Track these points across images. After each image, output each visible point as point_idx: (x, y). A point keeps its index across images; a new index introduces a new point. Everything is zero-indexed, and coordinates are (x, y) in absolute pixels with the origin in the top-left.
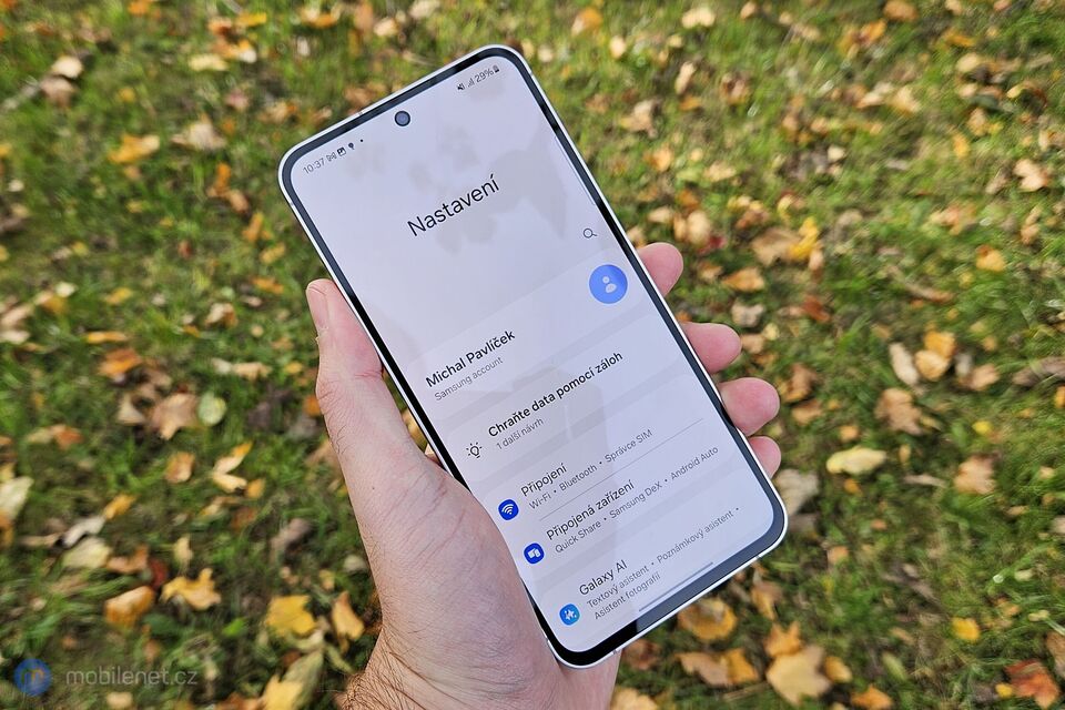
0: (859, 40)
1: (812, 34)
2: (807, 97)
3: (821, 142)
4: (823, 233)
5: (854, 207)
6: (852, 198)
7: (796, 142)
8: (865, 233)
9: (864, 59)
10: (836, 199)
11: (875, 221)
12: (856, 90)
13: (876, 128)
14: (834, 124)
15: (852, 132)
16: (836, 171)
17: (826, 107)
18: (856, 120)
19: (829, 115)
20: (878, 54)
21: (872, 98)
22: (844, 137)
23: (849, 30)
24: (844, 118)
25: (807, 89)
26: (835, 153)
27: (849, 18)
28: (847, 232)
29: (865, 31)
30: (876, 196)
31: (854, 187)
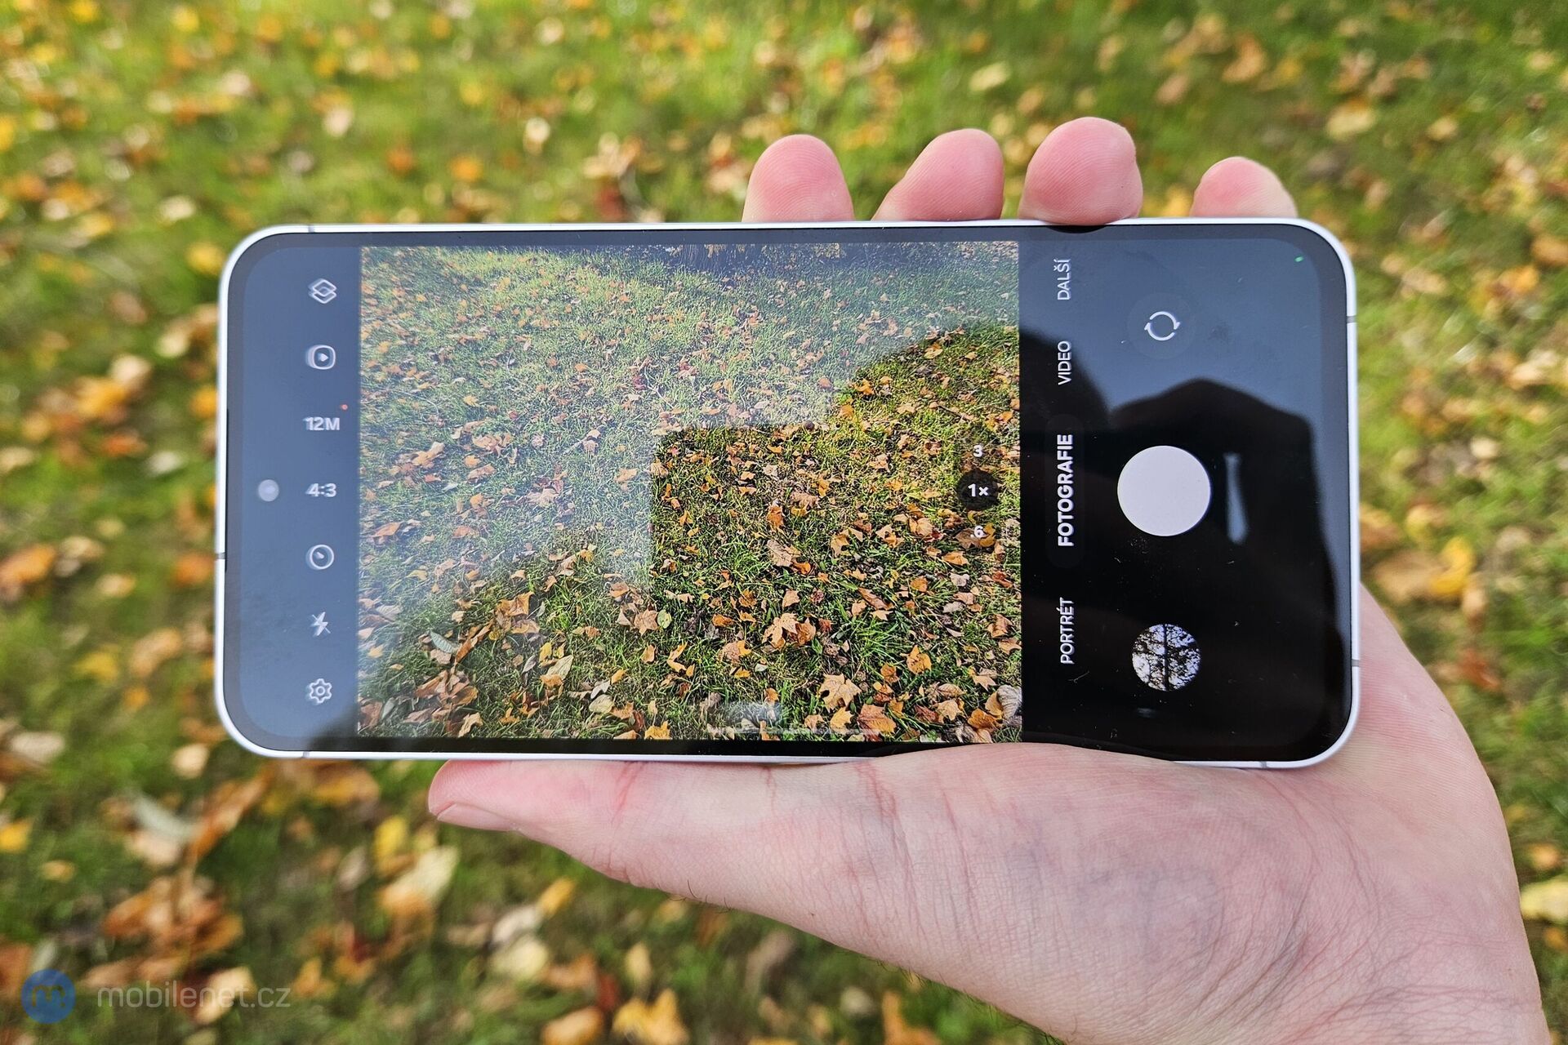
0: (1499, 292)
1: (1433, 285)
2: (1433, 370)
3: (1461, 433)
4: (1479, 563)
5: (1518, 523)
6: (1512, 511)
7: (1424, 431)
8: (1538, 562)
9: (1510, 318)
10: (1489, 512)
11: (1551, 543)
12: (1502, 360)
13: (1538, 413)
15: (1505, 419)
16: (1486, 474)
17: (1463, 384)
18: (1507, 403)
20: (1534, 312)
21: (1527, 373)
22: (1494, 426)
23: (1484, 278)
24: (1489, 398)
26: (1483, 448)
27: (1482, 261)
28: (1512, 561)
29: (1506, 279)
30: (1548, 509)
31: (1515, 496)
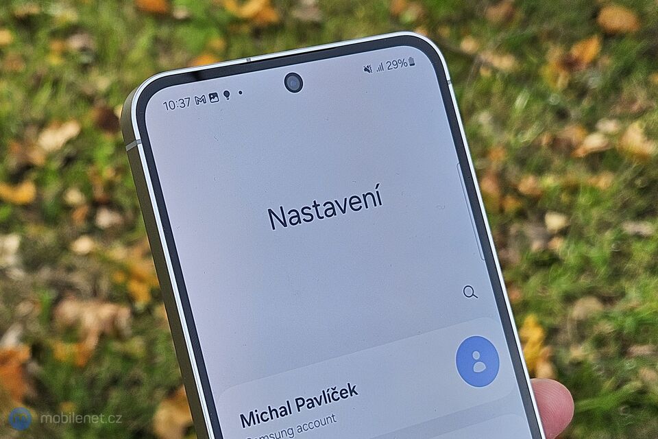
0: (569, 64)
3: (534, 208)
4: (551, 335)
8: (607, 327)
9: (579, 90)
10: (564, 284)
11: (620, 307)
12: (572, 132)
13: (605, 181)
14: (549, 181)
15: (574, 190)
16: (558, 245)
17: (536, 159)
18: (578, 174)
19: (540, 171)
20: (595, 81)
21: (594, 142)
22: (565, 198)
23: (555, 53)
24: (562, 172)
27: (552, 36)
28: (582, 330)
29: (576, 51)
30: (616, 274)
31: (585, 266)
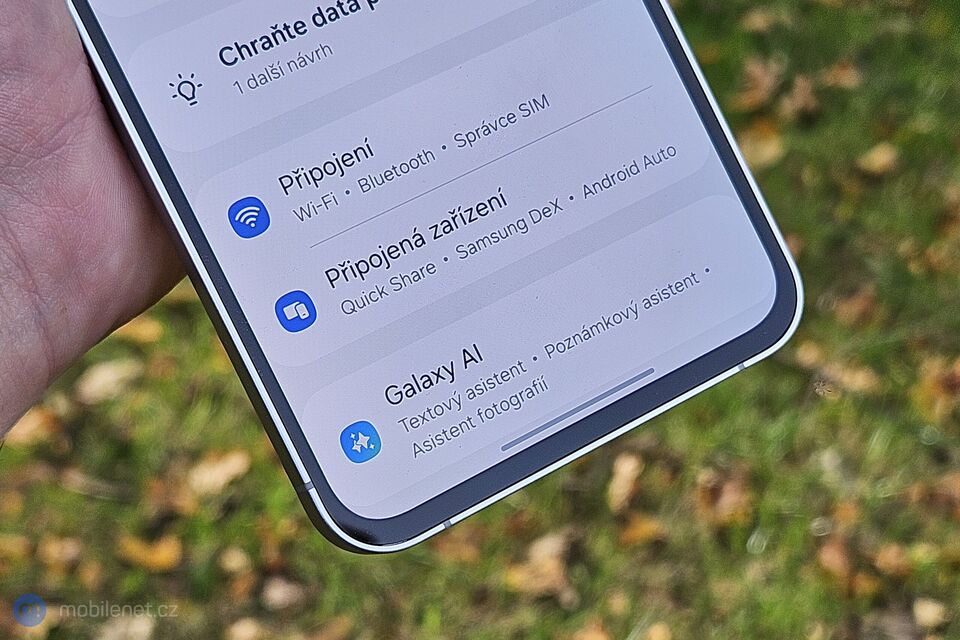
1: (860, 381)
2: (861, 502)
7: (850, 594)
25: (862, 487)
26: (928, 612)
